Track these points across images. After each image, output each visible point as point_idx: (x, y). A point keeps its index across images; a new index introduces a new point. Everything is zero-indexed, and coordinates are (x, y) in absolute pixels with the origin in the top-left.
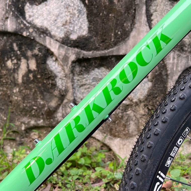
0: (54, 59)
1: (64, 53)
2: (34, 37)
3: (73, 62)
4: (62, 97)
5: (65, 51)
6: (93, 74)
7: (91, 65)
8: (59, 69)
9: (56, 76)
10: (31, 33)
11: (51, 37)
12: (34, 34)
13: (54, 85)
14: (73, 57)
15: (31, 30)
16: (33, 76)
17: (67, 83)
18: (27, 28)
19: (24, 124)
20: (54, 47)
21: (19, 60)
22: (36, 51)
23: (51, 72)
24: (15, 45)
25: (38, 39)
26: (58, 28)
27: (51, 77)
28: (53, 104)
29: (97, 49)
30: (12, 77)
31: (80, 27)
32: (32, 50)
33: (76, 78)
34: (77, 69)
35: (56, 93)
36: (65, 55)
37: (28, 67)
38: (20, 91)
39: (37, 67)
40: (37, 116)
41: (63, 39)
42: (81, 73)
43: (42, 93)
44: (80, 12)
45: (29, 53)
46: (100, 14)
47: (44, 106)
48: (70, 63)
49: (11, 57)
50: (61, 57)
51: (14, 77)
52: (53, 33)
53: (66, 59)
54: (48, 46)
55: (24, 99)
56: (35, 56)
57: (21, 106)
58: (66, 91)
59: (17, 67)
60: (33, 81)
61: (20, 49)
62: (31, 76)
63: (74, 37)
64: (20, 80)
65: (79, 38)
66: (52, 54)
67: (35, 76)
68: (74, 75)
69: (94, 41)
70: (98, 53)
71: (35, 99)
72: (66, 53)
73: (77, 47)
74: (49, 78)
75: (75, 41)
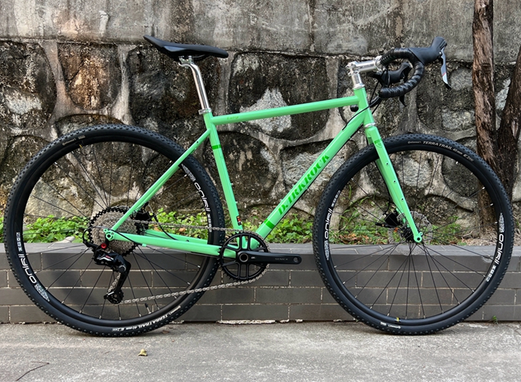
0: (266, 149)
1: (273, 144)
2: (249, 133)
3: (281, 150)
4: (275, 179)
7: (296, 151)
8: (271, 157)
9: (269, 163)
10: (246, 131)
11: (263, 131)
12: (249, 131)
13: (267, 170)
14: (281, 147)
15: (246, 128)
16: (250, 164)
17: (277, 167)
18: (244, 127)
19: (246, 203)
20: (266, 140)
21: (239, 152)
22: (252, 145)
23: (265, 159)
24: (234, 141)
25: (252, 135)
26: (267, 123)
27: (265, 163)
28: (267, 185)
29: (300, 138)
30: (234, 167)
31: (285, 122)
32: (248, 144)
33: (284, 163)
34: (285, 156)
35: (269, 176)
37: (246, 157)
38: (241, 177)
39: (253, 157)
40: (255, 197)
41: (272, 132)
42: (288, 159)
43: (258, 177)
45: (246, 146)
47: (260, 188)
48: (279, 151)
49: (232, 151)
50: (271, 147)
51: (235, 167)
52: (263, 128)
53: (275, 148)
54: (261, 140)
55: (244, 183)
56: (251, 148)
57: (243, 189)
58: (277, 174)
59: (238, 157)
60: (251, 168)
61: (239, 144)
62: (248, 164)
63: (280, 130)
64: (240, 169)
65: (284, 130)
66: (264, 145)
67: (251, 164)
68: (282, 161)
69: (297, 132)
70: (301, 141)
71: (253, 183)
72: (275, 144)
73: (284, 138)
74: (262, 165)
75: (281, 133)
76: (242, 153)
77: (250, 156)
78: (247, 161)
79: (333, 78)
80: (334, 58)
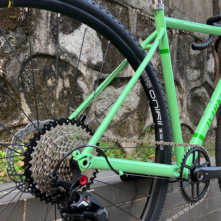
0: (82, 79)
2: (68, 61)
3: (96, 82)
5: (90, 73)
6: (106, 91)
9: (83, 93)
10: (66, 58)
11: (80, 61)
12: (68, 58)
14: (95, 78)
15: (66, 55)
16: (67, 93)
18: (63, 53)
20: (83, 69)
21: (58, 79)
22: (70, 72)
23: (81, 89)
24: (53, 66)
25: (71, 63)
27: (80, 93)
31: (98, 55)
32: (66, 71)
36: (90, 76)
37: (64, 85)
38: (57, 105)
39: (70, 85)
41: (87, 63)
44: (97, 43)
45: (65, 74)
46: (110, 47)
48: (94, 82)
50: (88, 78)
53: (91, 78)
55: (60, 112)
56: (69, 76)
63: (94, 62)
64: (57, 97)
65: (98, 63)
69: (108, 66)
75: (95, 66)
76: (60, 80)
77: (67, 84)
78: (65, 88)
79: (134, 26)
80: (134, 10)
